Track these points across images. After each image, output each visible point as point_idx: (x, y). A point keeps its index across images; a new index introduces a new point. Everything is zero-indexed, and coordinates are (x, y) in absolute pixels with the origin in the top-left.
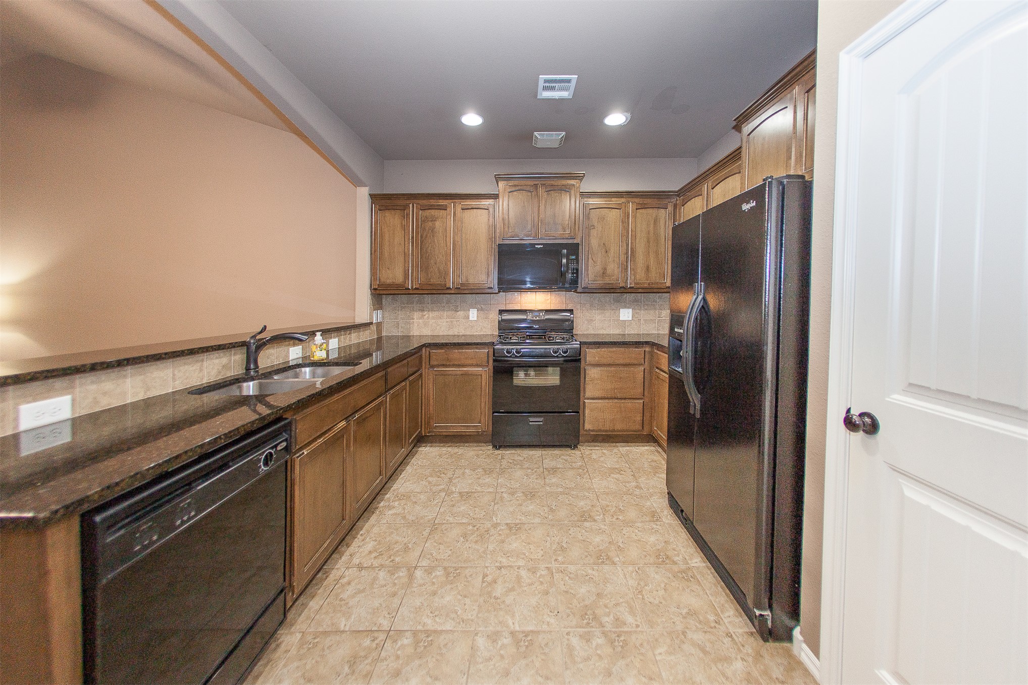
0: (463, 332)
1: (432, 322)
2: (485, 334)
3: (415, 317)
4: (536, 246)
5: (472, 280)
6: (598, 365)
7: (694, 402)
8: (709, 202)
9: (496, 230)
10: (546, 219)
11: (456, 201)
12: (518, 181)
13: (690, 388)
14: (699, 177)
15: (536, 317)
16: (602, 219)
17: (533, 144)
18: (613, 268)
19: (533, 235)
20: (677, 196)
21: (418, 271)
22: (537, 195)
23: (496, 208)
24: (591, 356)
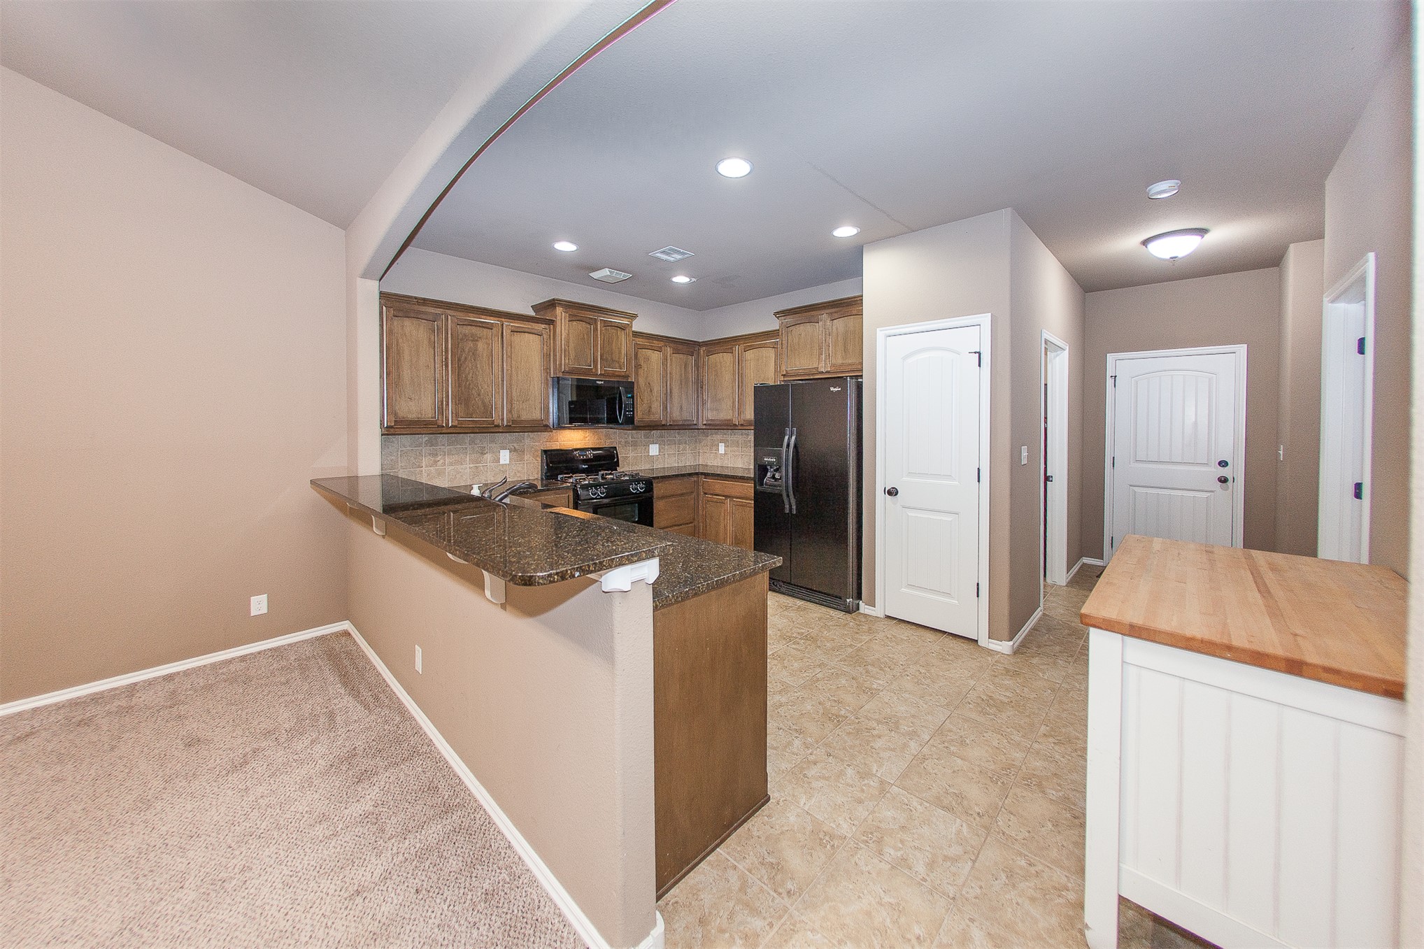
0: (492, 479)
1: (449, 469)
2: (519, 479)
3: (424, 465)
4: (597, 382)
5: (525, 416)
6: (663, 497)
7: (791, 504)
8: (742, 361)
9: (550, 360)
10: (605, 355)
11: (503, 320)
12: (578, 310)
13: (788, 496)
14: (728, 338)
15: (583, 456)
16: (647, 359)
17: (590, 274)
18: (657, 407)
19: (594, 370)
20: (699, 344)
21: (456, 404)
22: (596, 329)
23: (550, 336)
24: (658, 489)
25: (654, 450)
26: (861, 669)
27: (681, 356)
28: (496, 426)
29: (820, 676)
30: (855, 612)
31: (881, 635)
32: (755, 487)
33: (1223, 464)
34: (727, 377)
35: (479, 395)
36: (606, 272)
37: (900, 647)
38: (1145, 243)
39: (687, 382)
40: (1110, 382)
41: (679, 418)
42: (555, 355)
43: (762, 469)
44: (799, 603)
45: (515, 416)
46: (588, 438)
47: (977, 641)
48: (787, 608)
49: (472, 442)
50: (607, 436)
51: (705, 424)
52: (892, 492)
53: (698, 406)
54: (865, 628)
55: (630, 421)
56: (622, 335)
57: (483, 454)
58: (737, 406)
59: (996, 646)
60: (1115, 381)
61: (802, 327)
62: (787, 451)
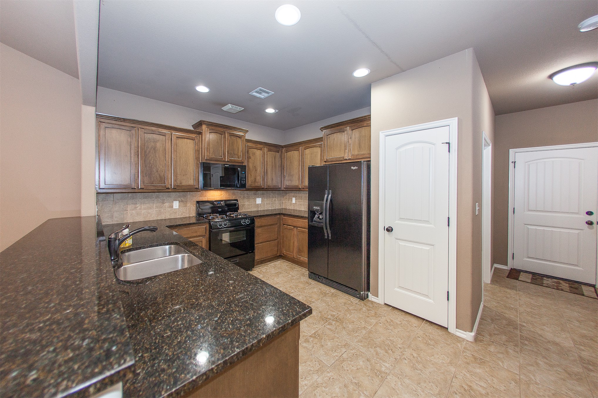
0: (169, 217)
1: (143, 211)
2: (184, 216)
3: (129, 209)
5: (184, 183)
6: (261, 227)
7: (328, 233)
8: (303, 155)
9: (199, 154)
10: (230, 151)
11: (172, 131)
12: (214, 127)
13: (326, 229)
14: (297, 143)
15: (219, 204)
16: (254, 154)
17: (222, 108)
18: (259, 179)
19: (223, 159)
20: (282, 147)
21: (143, 176)
22: (225, 137)
23: (199, 140)
24: (258, 222)
25: (259, 201)
26: (372, 350)
27: (272, 153)
28: (167, 188)
29: (345, 356)
30: (366, 299)
31: (383, 319)
32: (309, 223)
33: (589, 213)
34: (296, 163)
35: (157, 171)
36: (230, 106)
37: (396, 331)
38: (551, 77)
39: (275, 167)
40: (511, 165)
41: (271, 185)
42: (202, 151)
43: (312, 213)
44: (333, 290)
45: (179, 183)
46: (223, 195)
47: (447, 328)
48: (325, 294)
49: (157, 197)
50: (234, 194)
51: (285, 188)
52: (389, 230)
53: (281, 178)
54: (373, 312)
55: (243, 186)
56: (239, 141)
57: (163, 203)
58: (301, 178)
59: (461, 334)
60: (515, 164)
61: (335, 135)
62: (326, 204)
